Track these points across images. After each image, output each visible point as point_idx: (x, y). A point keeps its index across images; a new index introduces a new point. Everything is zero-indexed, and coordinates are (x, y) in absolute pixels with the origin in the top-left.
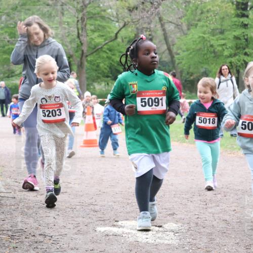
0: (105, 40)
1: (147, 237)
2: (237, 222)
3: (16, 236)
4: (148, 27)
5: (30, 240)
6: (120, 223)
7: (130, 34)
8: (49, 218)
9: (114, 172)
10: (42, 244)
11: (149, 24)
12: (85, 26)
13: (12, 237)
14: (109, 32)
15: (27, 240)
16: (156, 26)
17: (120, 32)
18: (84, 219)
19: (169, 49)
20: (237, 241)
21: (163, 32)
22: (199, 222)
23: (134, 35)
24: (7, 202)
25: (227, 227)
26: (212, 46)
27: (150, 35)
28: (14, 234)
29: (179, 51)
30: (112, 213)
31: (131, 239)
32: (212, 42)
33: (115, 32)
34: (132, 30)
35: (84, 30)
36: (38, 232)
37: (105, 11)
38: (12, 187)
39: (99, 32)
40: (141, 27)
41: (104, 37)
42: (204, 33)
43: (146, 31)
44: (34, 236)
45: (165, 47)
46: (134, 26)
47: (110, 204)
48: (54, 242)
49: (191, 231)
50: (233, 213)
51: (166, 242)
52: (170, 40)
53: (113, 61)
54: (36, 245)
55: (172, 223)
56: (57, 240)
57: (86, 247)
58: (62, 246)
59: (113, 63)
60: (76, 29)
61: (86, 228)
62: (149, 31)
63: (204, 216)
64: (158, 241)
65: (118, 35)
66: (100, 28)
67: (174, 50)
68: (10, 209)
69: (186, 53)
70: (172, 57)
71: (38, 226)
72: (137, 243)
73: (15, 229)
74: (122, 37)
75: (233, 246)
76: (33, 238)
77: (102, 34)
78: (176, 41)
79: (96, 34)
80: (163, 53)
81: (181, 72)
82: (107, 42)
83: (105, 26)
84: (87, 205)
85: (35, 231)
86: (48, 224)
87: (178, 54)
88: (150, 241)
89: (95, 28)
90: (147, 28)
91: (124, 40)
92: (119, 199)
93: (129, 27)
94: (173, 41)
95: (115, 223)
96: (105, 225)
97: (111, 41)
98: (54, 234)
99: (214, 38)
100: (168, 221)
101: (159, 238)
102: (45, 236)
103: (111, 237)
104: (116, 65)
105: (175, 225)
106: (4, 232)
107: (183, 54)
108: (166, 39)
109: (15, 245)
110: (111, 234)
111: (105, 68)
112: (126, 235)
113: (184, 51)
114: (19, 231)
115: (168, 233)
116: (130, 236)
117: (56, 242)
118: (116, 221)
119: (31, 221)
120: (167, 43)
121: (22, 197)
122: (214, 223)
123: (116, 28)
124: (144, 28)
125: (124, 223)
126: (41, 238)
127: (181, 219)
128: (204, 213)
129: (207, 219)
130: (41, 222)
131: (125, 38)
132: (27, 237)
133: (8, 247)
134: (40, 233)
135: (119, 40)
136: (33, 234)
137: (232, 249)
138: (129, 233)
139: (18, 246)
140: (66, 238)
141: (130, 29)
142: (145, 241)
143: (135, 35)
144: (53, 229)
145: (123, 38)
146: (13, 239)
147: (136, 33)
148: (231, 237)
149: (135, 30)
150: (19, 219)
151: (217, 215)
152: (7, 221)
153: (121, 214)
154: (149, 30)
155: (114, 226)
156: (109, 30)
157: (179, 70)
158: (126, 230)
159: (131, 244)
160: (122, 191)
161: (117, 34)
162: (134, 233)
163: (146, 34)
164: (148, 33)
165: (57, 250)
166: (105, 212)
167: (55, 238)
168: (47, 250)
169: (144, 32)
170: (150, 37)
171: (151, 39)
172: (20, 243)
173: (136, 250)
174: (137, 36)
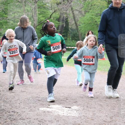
0: (45, 18)
1: (63, 113)
2: (106, 106)
3: (0, 112)
4: (66, 12)
5: (7, 114)
6: (50, 106)
7: (57, 16)
8: (17, 104)
10: (13, 116)
11: (66, 11)
14: (47, 15)
16: (70, 12)
17: (52, 15)
18: (34, 104)
19: (76, 23)
20: (106, 115)
21: (73, 15)
22: (89, 106)
23: (59, 16)
25: (102, 108)
26: (96, 22)
27: (67, 16)
29: (80, 24)
31: (56, 114)
32: (96, 20)
33: (50, 15)
36: (11, 111)
37: (45, 4)
39: (42, 14)
40: (62, 12)
41: (45, 17)
42: (92, 15)
43: (65, 14)
44: (9, 112)
45: (74, 22)
46: (59, 12)
47: (46, 97)
48: (19, 115)
49: (84, 110)
50: (105, 101)
51: (73, 115)
52: (76, 18)
54: (10, 117)
55: (75, 106)
57: (34, 117)
58: (23, 117)
61: (34, 108)
62: (66, 14)
63: (91, 103)
64: (69, 114)
66: (43, 13)
67: (78, 23)
69: (83, 25)
70: (77, 27)
71: (11, 107)
72: (59, 115)
73: (0, 109)
74: (53, 17)
75: (104, 117)
77: (44, 16)
78: (79, 19)
79: (41, 16)
80: (73, 25)
81: (81, 34)
82: (46, 19)
83: (46, 12)
84: (35, 97)
85: (10, 110)
86: (16, 107)
87: (80, 25)
88: (65, 115)
89: (41, 13)
90: (65, 13)
94: (77, 19)
95: (49, 106)
96: (44, 107)
97: (48, 19)
99: (97, 18)
100: (74, 105)
101: (69, 113)
102: (15, 112)
103: (46, 113)
105: (77, 107)
107: (82, 25)
108: (74, 18)
110: (46, 111)
112: (53, 112)
113: (83, 24)
114: (2, 110)
115: (73, 111)
117: (20, 115)
118: (49, 105)
119: (8, 105)
120: (75, 20)
121: (4, 94)
122: (96, 106)
123: (51, 13)
124: (64, 13)
125: (53, 106)
126: (13, 113)
127: (80, 104)
128: (91, 102)
129: (92, 104)
130: (13, 105)
131: (55, 18)
132: (6, 113)
134: (12, 111)
135: (52, 18)
136: (9, 111)
137: (104, 118)
138: (55, 111)
139: (2, 117)
140: (24, 113)
141: (57, 13)
142: (63, 114)
143: (60, 16)
144: (19, 109)
148: (103, 113)
149: (60, 14)
150: (2, 104)
151: (97, 103)
155: (48, 107)
156: (47, 13)
157: (80, 33)
158: (53, 110)
159: (56, 116)
161: (51, 16)
162: (57, 111)
163: (65, 16)
164: (66, 15)
165: (21, 119)
166: (44, 101)
167: (19, 113)
168: (16, 119)
169: (64, 15)
170: (67, 17)
171: (67, 18)
172: (2, 116)
173: (58, 119)
174: (60, 17)
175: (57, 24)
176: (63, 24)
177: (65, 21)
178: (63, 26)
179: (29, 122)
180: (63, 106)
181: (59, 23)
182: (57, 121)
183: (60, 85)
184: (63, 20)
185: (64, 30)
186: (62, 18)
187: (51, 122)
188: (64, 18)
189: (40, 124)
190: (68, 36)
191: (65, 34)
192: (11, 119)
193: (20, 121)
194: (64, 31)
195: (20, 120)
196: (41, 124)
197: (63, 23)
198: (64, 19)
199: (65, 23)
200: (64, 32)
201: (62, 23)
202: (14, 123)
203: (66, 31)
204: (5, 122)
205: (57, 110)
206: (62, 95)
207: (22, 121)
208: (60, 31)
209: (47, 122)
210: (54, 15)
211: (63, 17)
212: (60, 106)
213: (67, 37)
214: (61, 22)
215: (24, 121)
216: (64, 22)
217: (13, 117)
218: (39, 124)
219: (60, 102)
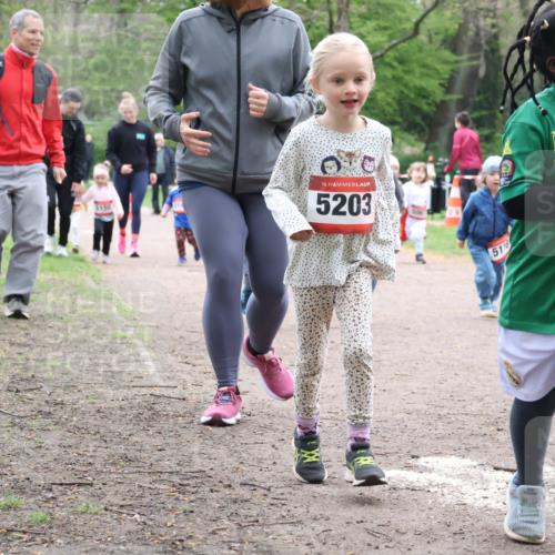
0: (391, 37)
1: (486, 494)
3: (188, 485)
4: (491, 6)
5: (220, 495)
6: (422, 461)
7: (448, 24)
8: (263, 447)
9: (406, 343)
10: (247, 505)
12: (347, 6)
13: (181, 488)
14: (400, 20)
15: (214, 495)
16: (508, 5)
17: (426, 20)
23: (456, 26)
24: (168, 408)
27: (493, 26)
28: (186, 482)
30: (405, 437)
31: (449, 499)
33: (414, 20)
34: (453, 14)
35: (344, 14)
36: (237, 479)
38: (179, 374)
39: (377, 19)
40: (474, 8)
41: (389, 32)
43: (486, 17)
44: (230, 486)
46: (457, 5)
47: (399, 416)
48: (275, 502)
53: (406, 85)
54: (234, 507)
56: (281, 497)
57: (347, 514)
58: (293, 511)
59: (406, 92)
60: (326, 14)
62: (493, 18)
65: (422, 26)
66: (380, 11)
68: (175, 424)
71: (236, 465)
72: (463, 507)
73: (187, 469)
74: (429, 31)
76: (227, 491)
77: (383, 24)
79: (371, 25)
82: (395, 42)
83: (393, 5)
85: (232, 476)
86: (260, 461)
88: (493, 504)
89: (369, 10)
90: (488, 10)
91: (435, 38)
92: (418, 407)
93: (447, 8)
95: (412, 461)
96: (389, 465)
97: (404, 41)
98: (275, 484)
102: (254, 487)
103: (403, 493)
104: (412, 95)
106: (164, 477)
109: (187, 507)
110: (403, 485)
111: (388, 104)
112: (436, 489)
114: (196, 475)
116: (446, 491)
117: (279, 502)
118: (413, 457)
119: (222, 452)
121: (201, 398)
123: (417, 9)
124: (481, 9)
125: (431, 461)
126: (245, 493)
130: (244, 455)
131: (436, 34)
132: (215, 488)
133: (173, 510)
134: (243, 480)
135: (423, 37)
136: (227, 483)
138: (444, 485)
139: (196, 509)
140: (300, 493)
141: (448, 13)
142: (480, 503)
143: (460, 25)
144: (273, 473)
145: (432, 32)
146: (184, 493)
147: (461, 21)
149: (460, 14)
150: (196, 449)
152: (169, 452)
153: (425, 441)
154: (491, 14)
155: (409, 467)
156: (399, 13)
158: (436, 478)
159: (448, 510)
160: (425, 388)
161: (417, 24)
162: (455, 484)
163: (485, 23)
164: (489, 21)
165: (283, 521)
166: (389, 436)
167: (276, 492)
168: (260, 519)
169: (481, 19)
170: (494, 31)
171: (496, 37)
172: (199, 502)
173: (460, 524)
174: (463, 28)
175: (447, 62)
176: (475, 63)
177: (485, 47)
178: (473, 73)
179: (323, 536)
180: (480, 461)
181: (453, 58)
182: (455, 534)
183: (465, 360)
184: (475, 47)
185: (479, 93)
186: (471, 33)
187: (428, 536)
188: (482, 33)
189: (377, 548)
190: (497, 122)
191: (485, 113)
192: (237, 520)
193: (283, 530)
194: (477, 99)
195: (278, 526)
196: (382, 546)
197: (477, 58)
198: (483, 42)
199: (486, 57)
200: (480, 102)
201: (471, 59)
202: (255, 538)
203: (491, 99)
204: (210, 530)
205: (455, 482)
206: (475, 407)
207: (290, 528)
208: (460, 96)
209: (410, 535)
210: (432, 21)
211: (474, 29)
212: (468, 462)
213: (493, 125)
214: (465, 56)
215: (298, 531)
216: (482, 54)
217: (246, 512)
218: (369, 545)
219: (465, 441)
